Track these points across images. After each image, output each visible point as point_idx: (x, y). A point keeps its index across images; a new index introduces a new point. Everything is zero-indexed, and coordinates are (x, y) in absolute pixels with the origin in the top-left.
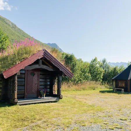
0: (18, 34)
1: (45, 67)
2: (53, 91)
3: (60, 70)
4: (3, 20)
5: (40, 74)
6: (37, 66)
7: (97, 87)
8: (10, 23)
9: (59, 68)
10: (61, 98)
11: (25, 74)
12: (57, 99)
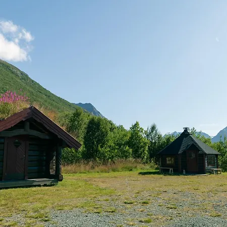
0: (31, 89)
1: (35, 133)
2: (50, 170)
3: (59, 137)
4: (7, 67)
5: (30, 144)
6: (21, 132)
7: (136, 167)
8: (18, 72)
9: (57, 134)
10: (61, 180)
11: (4, 144)
12: (53, 181)
